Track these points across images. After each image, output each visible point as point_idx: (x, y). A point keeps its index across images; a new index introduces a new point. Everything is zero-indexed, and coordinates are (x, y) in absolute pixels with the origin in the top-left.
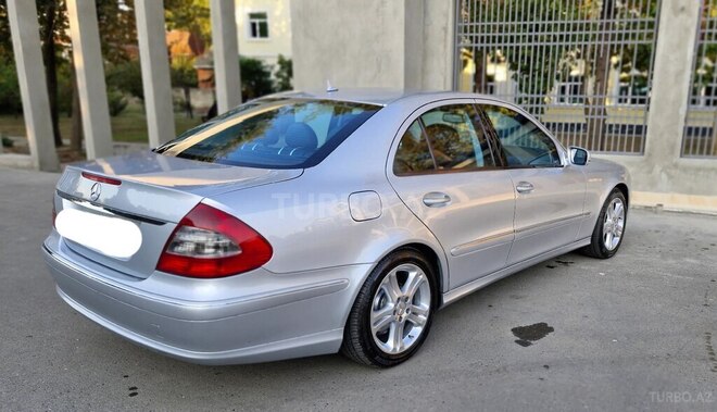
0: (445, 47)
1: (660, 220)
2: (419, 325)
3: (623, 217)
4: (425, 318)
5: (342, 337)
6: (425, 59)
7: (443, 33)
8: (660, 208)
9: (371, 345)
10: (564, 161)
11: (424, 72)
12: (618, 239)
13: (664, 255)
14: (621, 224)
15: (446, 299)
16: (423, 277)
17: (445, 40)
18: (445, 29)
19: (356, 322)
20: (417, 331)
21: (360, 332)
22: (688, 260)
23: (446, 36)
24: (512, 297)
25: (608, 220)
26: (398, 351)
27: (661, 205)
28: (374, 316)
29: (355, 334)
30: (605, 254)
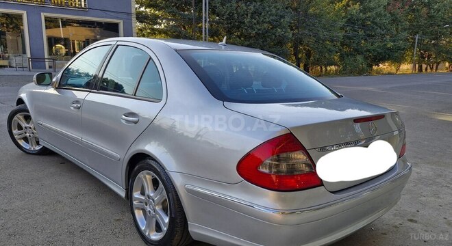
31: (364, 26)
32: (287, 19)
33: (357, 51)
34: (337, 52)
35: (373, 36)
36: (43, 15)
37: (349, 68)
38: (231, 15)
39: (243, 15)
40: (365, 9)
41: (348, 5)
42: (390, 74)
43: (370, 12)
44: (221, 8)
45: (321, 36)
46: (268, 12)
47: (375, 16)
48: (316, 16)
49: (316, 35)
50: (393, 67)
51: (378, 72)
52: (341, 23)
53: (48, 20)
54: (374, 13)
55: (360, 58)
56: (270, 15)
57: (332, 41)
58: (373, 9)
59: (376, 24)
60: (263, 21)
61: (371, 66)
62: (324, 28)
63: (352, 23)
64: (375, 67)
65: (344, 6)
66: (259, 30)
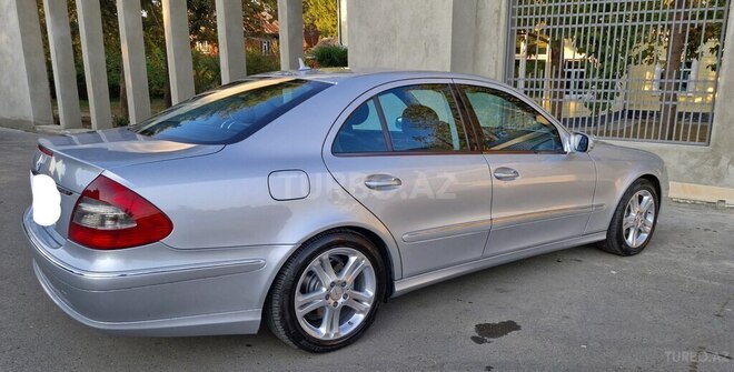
0: (498, 30)
1: (718, 217)
2: (361, 312)
3: (653, 212)
4: (369, 305)
5: (260, 318)
6: (476, 43)
7: (496, 15)
8: (722, 204)
9: (295, 328)
10: (567, 148)
11: (475, 56)
12: (646, 235)
13: (700, 256)
14: (650, 219)
15: (399, 287)
16: (365, 262)
17: (498, 23)
18: (499, 12)
19: (276, 304)
20: (358, 318)
21: (282, 315)
22: (727, 263)
23: (499, 20)
24: (497, 290)
25: (633, 214)
26: (332, 336)
27: (723, 201)
28: (299, 299)
29: (276, 316)
30: (627, 252)
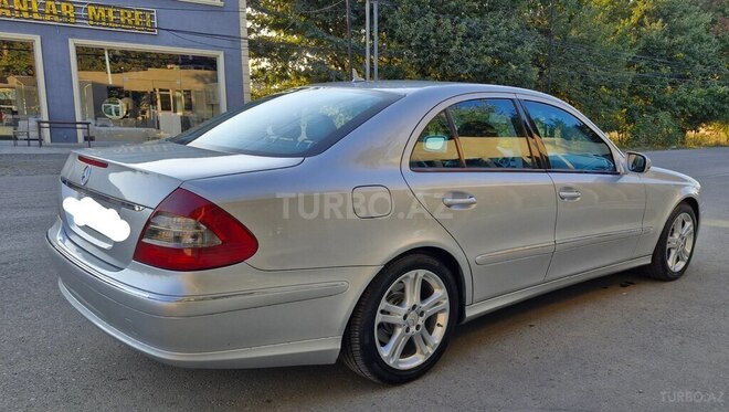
31: (671, 60)
32: (529, 47)
33: (660, 105)
34: (622, 107)
35: (688, 77)
36: (72, 43)
37: (643, 136)
38: (425, 41)
39: (446, 41)
40: (672, 31)
41: (641, 23)
42: (718, 145)
43: (682, 35)
44: (405, 27)
45: (593, 78)
46: (492, 33)
47: (690, 41)
48: (581, 42)
49: (583, 77)
50: (722, 134)
51: (698, 143)
52: (629, 54)
53: (82, 53)
54: (688, 38)
55: (664, 116)
56: (496, 39)
57: (612, 87)
58: (686, 30)
59: (691, 54)
60: (482, 51)
61: (684, 132)
62: (597, 62)
63: (650, 54)
64: (691, 134)
65: (634, 25)
66: (475, 66)
